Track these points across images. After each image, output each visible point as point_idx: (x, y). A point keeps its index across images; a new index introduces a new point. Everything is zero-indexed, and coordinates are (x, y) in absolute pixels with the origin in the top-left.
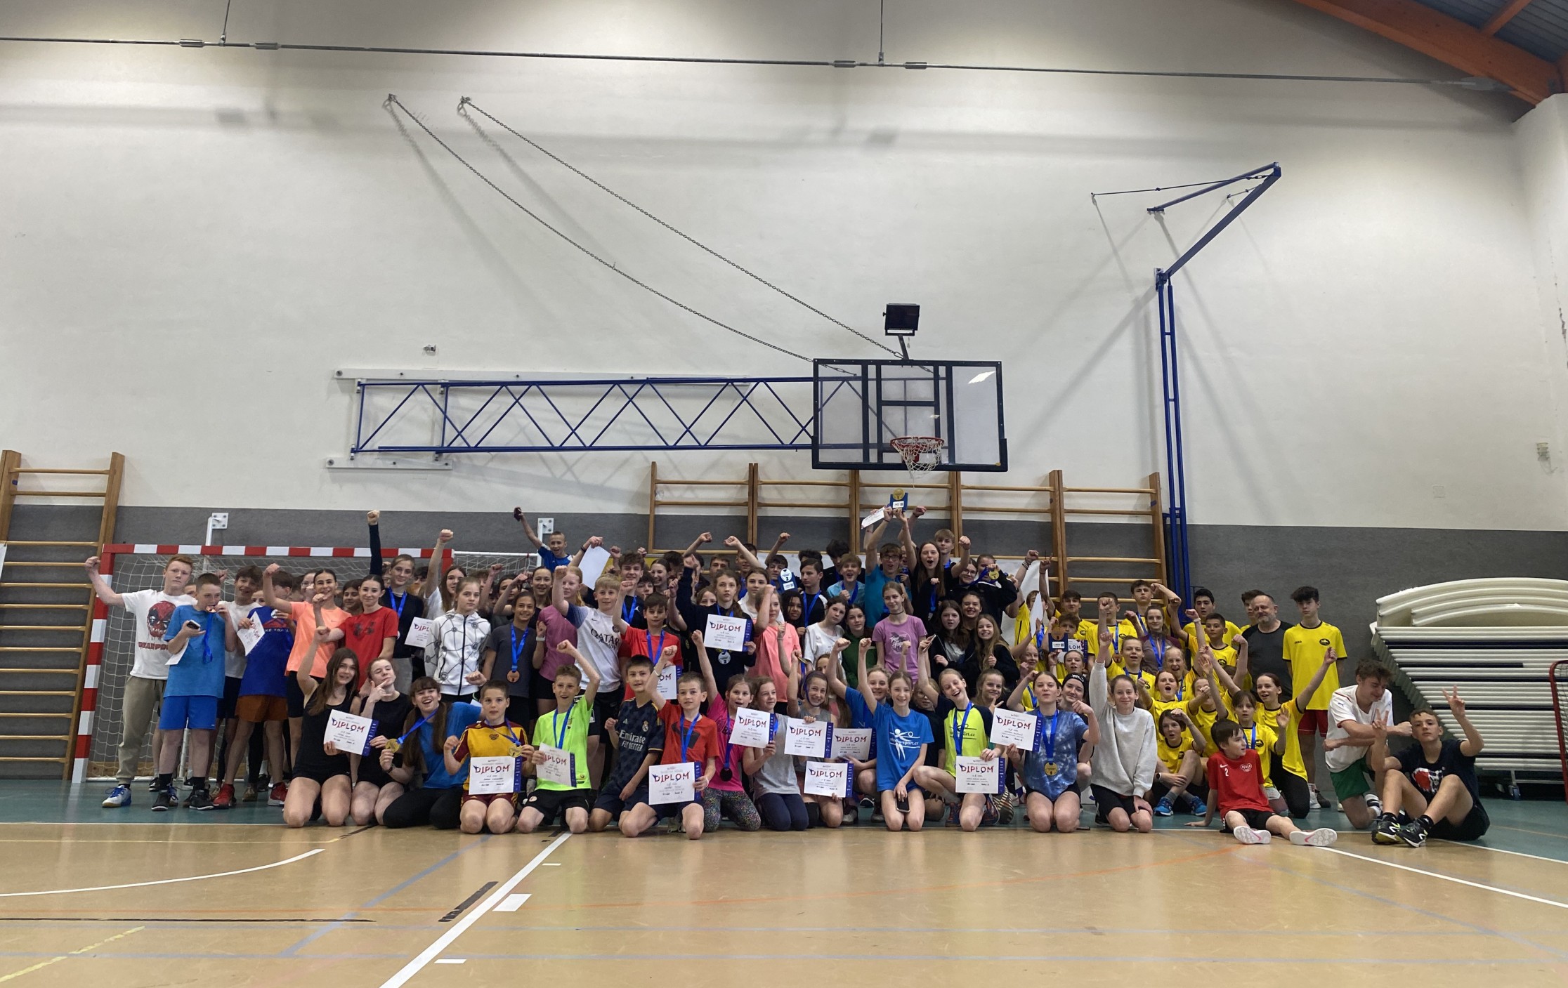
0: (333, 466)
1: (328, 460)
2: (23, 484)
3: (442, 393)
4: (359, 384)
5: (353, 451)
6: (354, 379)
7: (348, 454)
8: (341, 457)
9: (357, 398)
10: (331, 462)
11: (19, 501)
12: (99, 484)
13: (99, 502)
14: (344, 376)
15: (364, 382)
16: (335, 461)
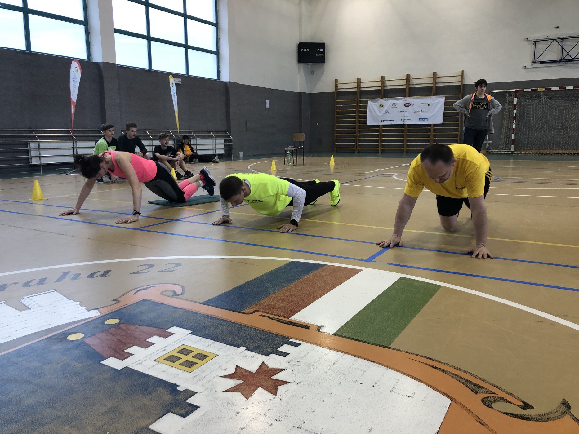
0: (527, 67)
1: (524, 66)
2: (438, 80)
3: (561, 41)
4: (534, 42)
5: (532, 62)
6: (532, 40)
7: (530, 64)
8: (529, 64)
9: (533, 46)
10: (525, 66)
11: (438, 85)
12: (459, 79)
13: (460, 84)
14: (529, 39)
15: (535, 40)
16: (527, 66)
